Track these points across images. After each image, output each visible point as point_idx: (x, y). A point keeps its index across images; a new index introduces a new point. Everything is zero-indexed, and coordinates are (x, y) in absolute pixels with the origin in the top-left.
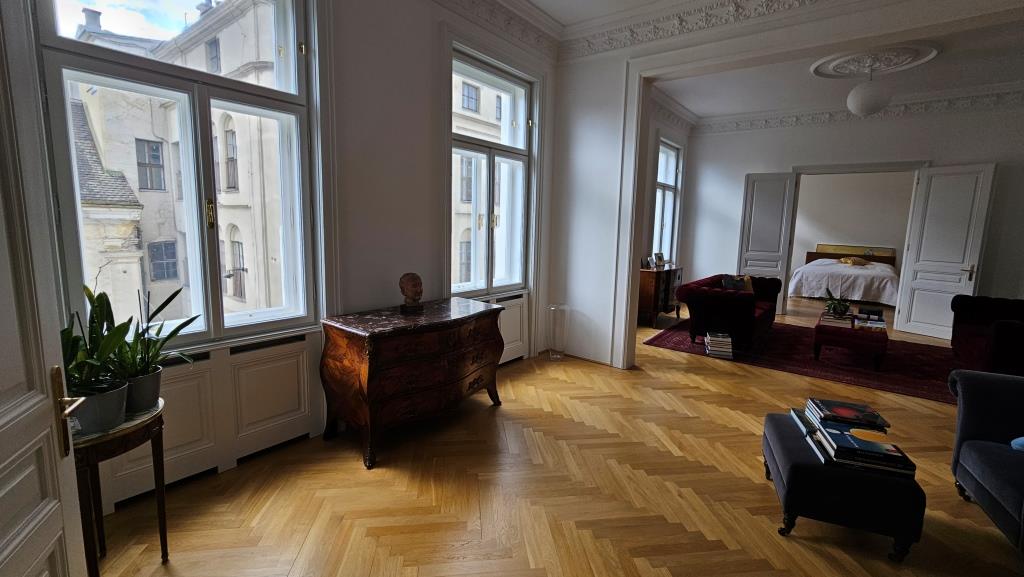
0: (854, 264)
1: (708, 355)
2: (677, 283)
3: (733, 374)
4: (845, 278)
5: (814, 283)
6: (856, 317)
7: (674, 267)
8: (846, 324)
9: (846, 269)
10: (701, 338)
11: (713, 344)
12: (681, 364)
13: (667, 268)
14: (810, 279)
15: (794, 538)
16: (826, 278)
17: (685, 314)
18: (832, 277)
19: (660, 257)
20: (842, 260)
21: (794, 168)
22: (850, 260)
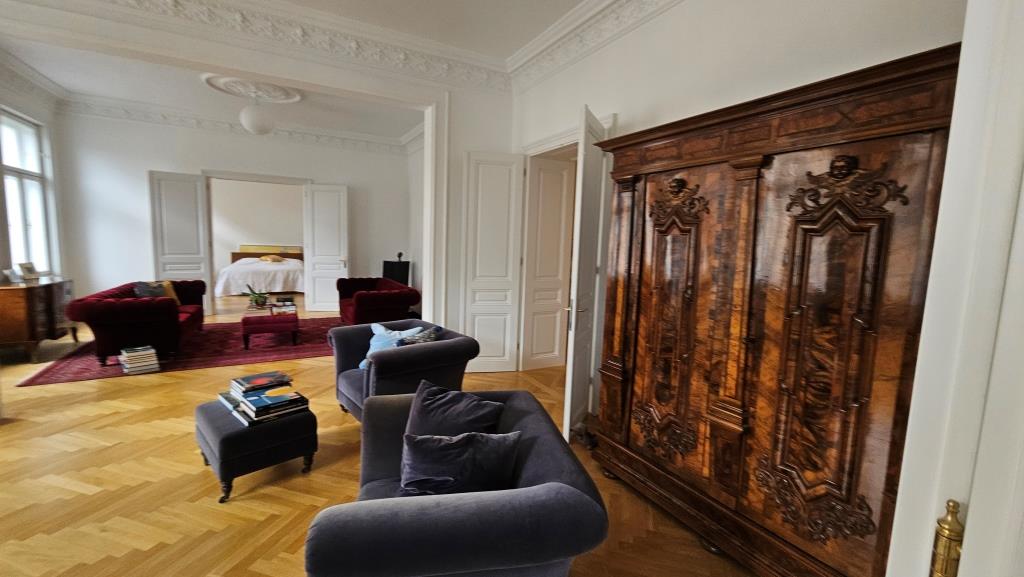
0: (274, 261)
1: (127, 375)
2: (67, 299)
3: (162, 386)
4: (267, 274)
5: (241, 281)
6: (275, 306)
7: (58, 280)
8: (266, 313)
9: (266, 265)
10: (114, 358)
11: (131, 360)
12: (90, 393)
13: (44, 281)
14: (236, 278)
15: (234, 500)
16: (250, 275)
17: (86, 335)
18: (256, 273)
19: (29, 268)
20: (263, 258)
21: (203, 171)
22: (268, 258)
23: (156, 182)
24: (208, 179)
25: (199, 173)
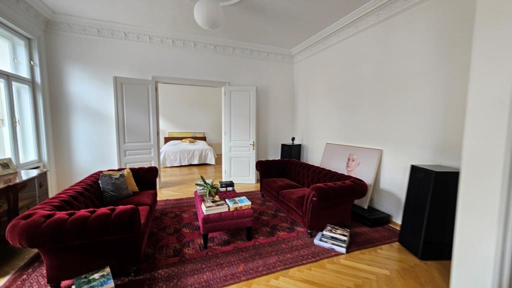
0: (191, 142)
4: (189, 152)
5: (173, 157)
8: (224, 208)
9: (185, 145)
14: (170, 155)
16: (179, 153)
18: (182, 152)
20: (183, 140)
21: (153, 77)
22: (187, 140)
23: (119, 85)
24: (156, 83)
25: (150, 78)
